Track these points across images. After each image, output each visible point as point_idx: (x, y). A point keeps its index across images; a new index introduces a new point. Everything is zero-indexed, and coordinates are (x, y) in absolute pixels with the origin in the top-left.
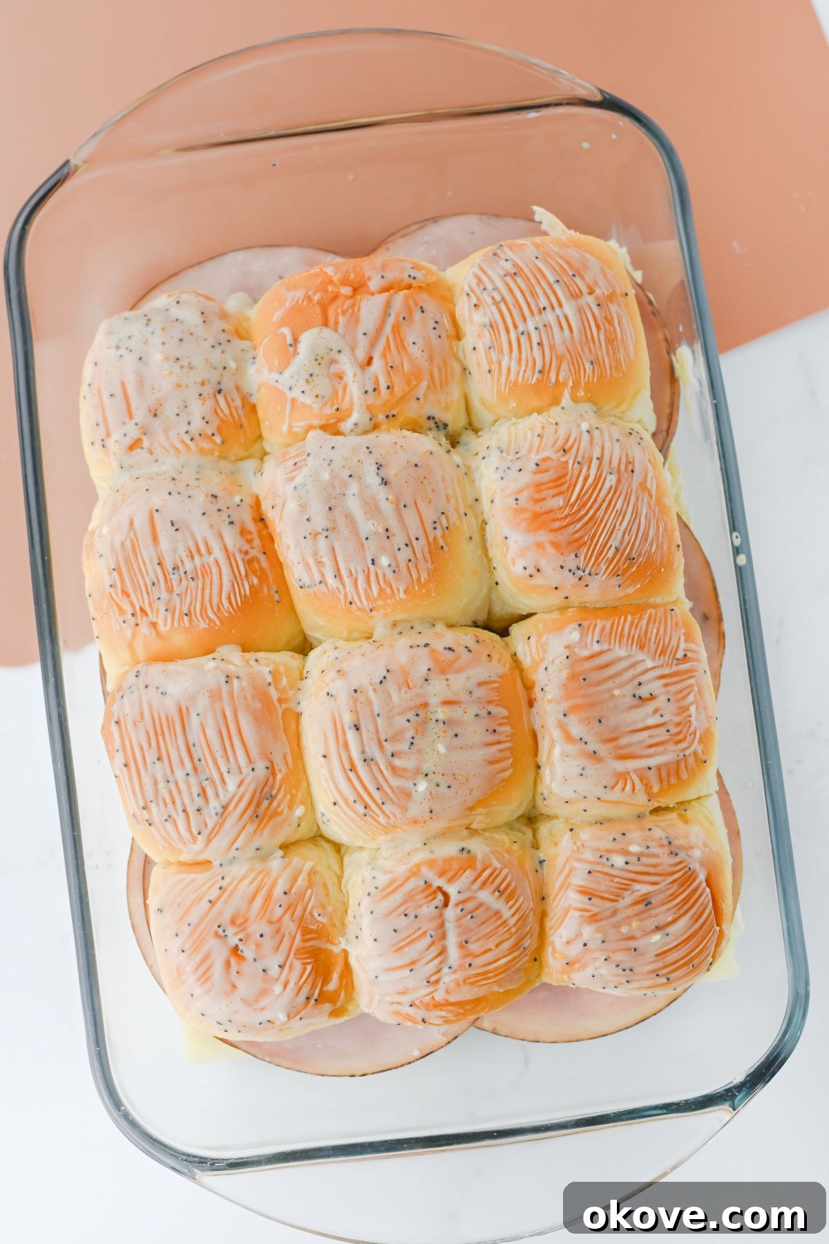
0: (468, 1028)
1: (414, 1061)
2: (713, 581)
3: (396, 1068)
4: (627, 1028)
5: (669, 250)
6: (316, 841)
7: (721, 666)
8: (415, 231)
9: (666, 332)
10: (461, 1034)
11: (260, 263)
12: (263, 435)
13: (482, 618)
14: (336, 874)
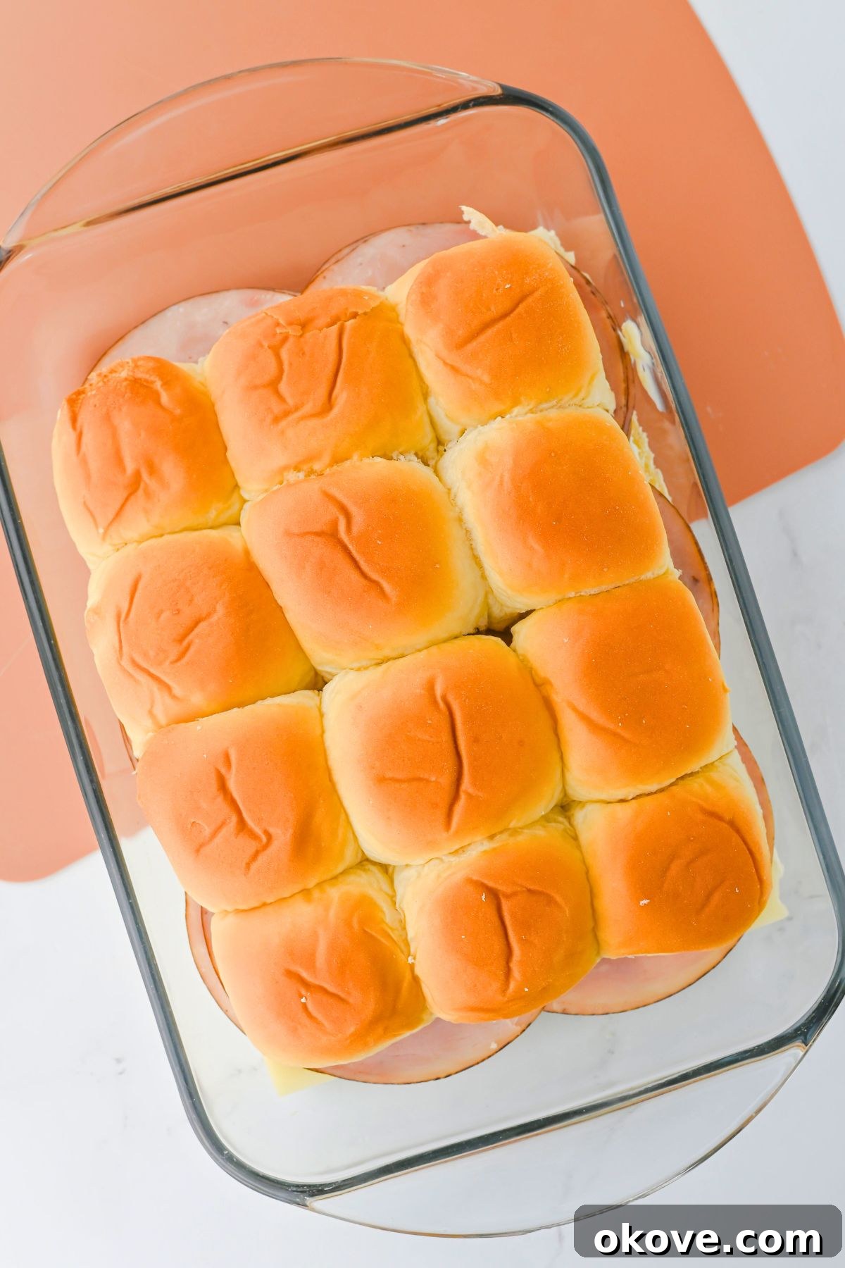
0: (539, 1014)
1: (493, 1055)
2: (697, 544)
3: (478, 1063)
4: (690, 985)
5: (595, 224)
6: (362, 865)
7: (718, 624)
8: (348, 254)
9: (609, 309)
10: (534, 1020)
11: (202, 312)
12: (240, 484)
13: (483, 624)
14: (388, 895)
